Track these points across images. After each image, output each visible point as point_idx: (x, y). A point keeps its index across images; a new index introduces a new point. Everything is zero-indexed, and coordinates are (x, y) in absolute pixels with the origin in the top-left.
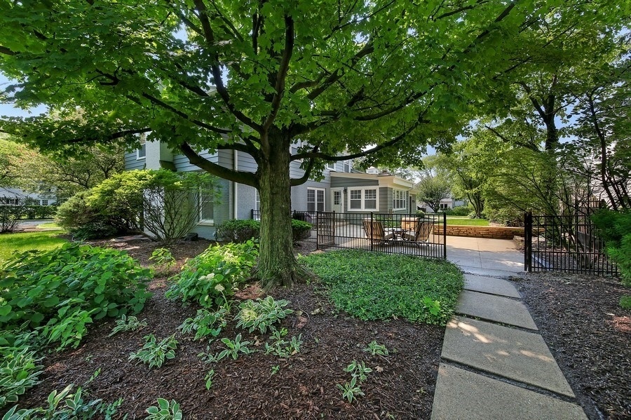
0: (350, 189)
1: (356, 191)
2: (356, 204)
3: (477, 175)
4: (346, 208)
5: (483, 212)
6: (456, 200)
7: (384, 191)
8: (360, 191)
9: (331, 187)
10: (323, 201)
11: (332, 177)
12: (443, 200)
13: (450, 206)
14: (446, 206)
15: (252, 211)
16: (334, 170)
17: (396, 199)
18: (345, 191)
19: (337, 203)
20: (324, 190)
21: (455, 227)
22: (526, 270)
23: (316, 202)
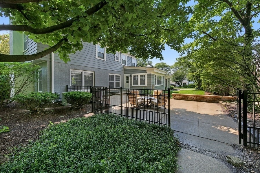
0: (133, 75)
1: (136, 76)
2: (136, 83)
3: (197, 64)
4: (131, 84)
5: (201, 87)
6: (190, 81)
7: (149, 75)
8: (138, 76)
9: (124, 74)
10: (119, 80)
11: (124, 69)
12: (183, 81)
13: (187, 84)
14: (185, 83)
15: (67, 86)
16: (126, 65)
17: (157, 80)
18: (131, 76)
19: (127, 82)
20: (120, 75)
21: (185, 95)
22: (240, 143)
23: (115, 81)
